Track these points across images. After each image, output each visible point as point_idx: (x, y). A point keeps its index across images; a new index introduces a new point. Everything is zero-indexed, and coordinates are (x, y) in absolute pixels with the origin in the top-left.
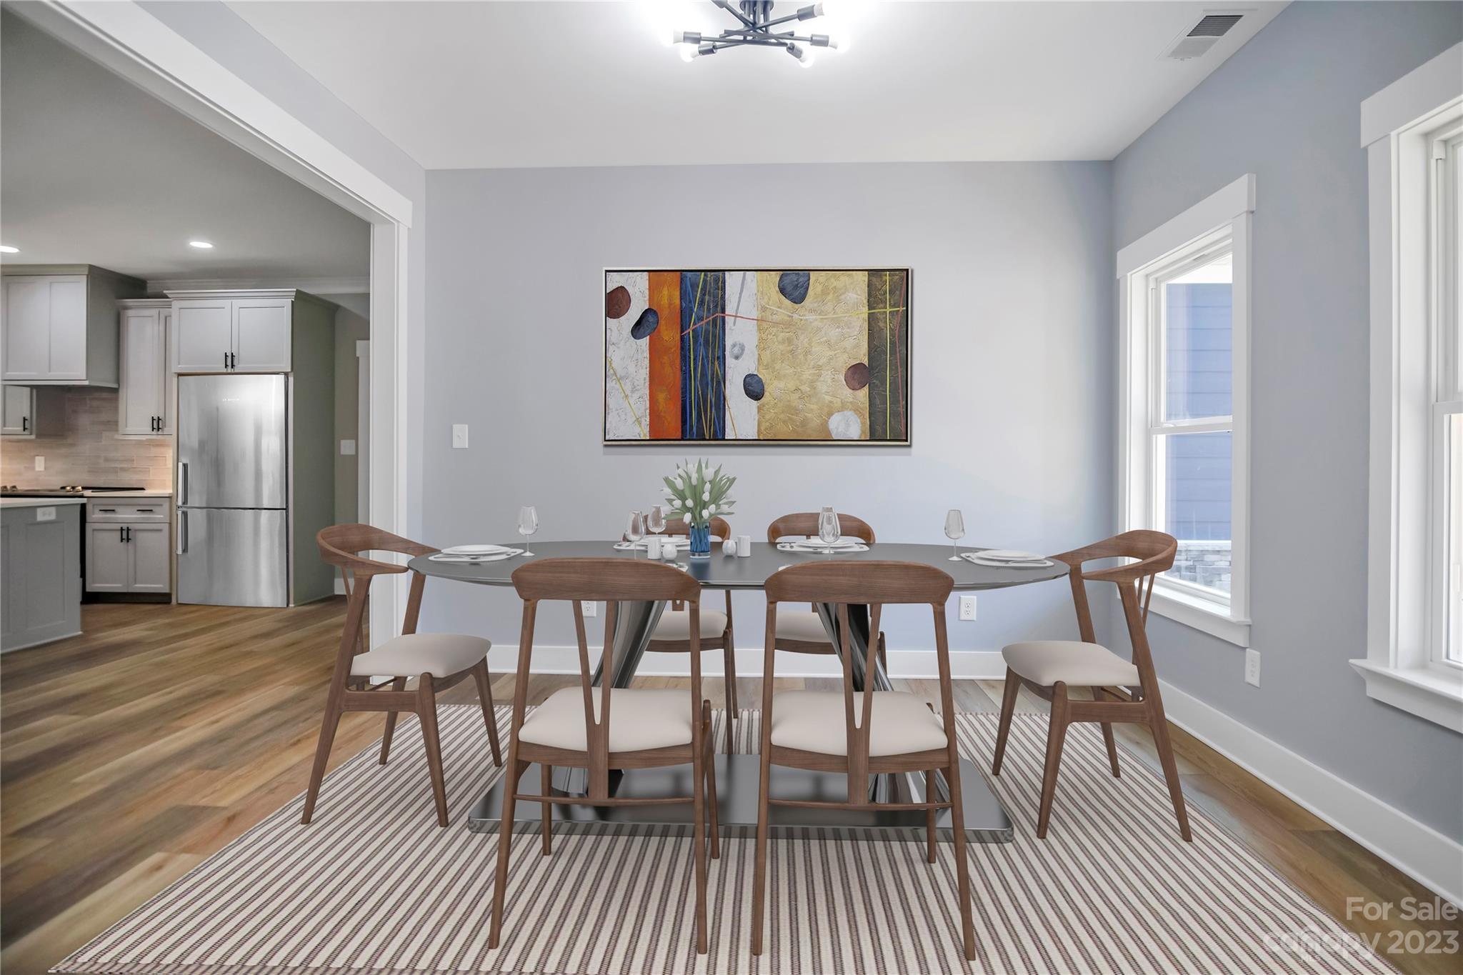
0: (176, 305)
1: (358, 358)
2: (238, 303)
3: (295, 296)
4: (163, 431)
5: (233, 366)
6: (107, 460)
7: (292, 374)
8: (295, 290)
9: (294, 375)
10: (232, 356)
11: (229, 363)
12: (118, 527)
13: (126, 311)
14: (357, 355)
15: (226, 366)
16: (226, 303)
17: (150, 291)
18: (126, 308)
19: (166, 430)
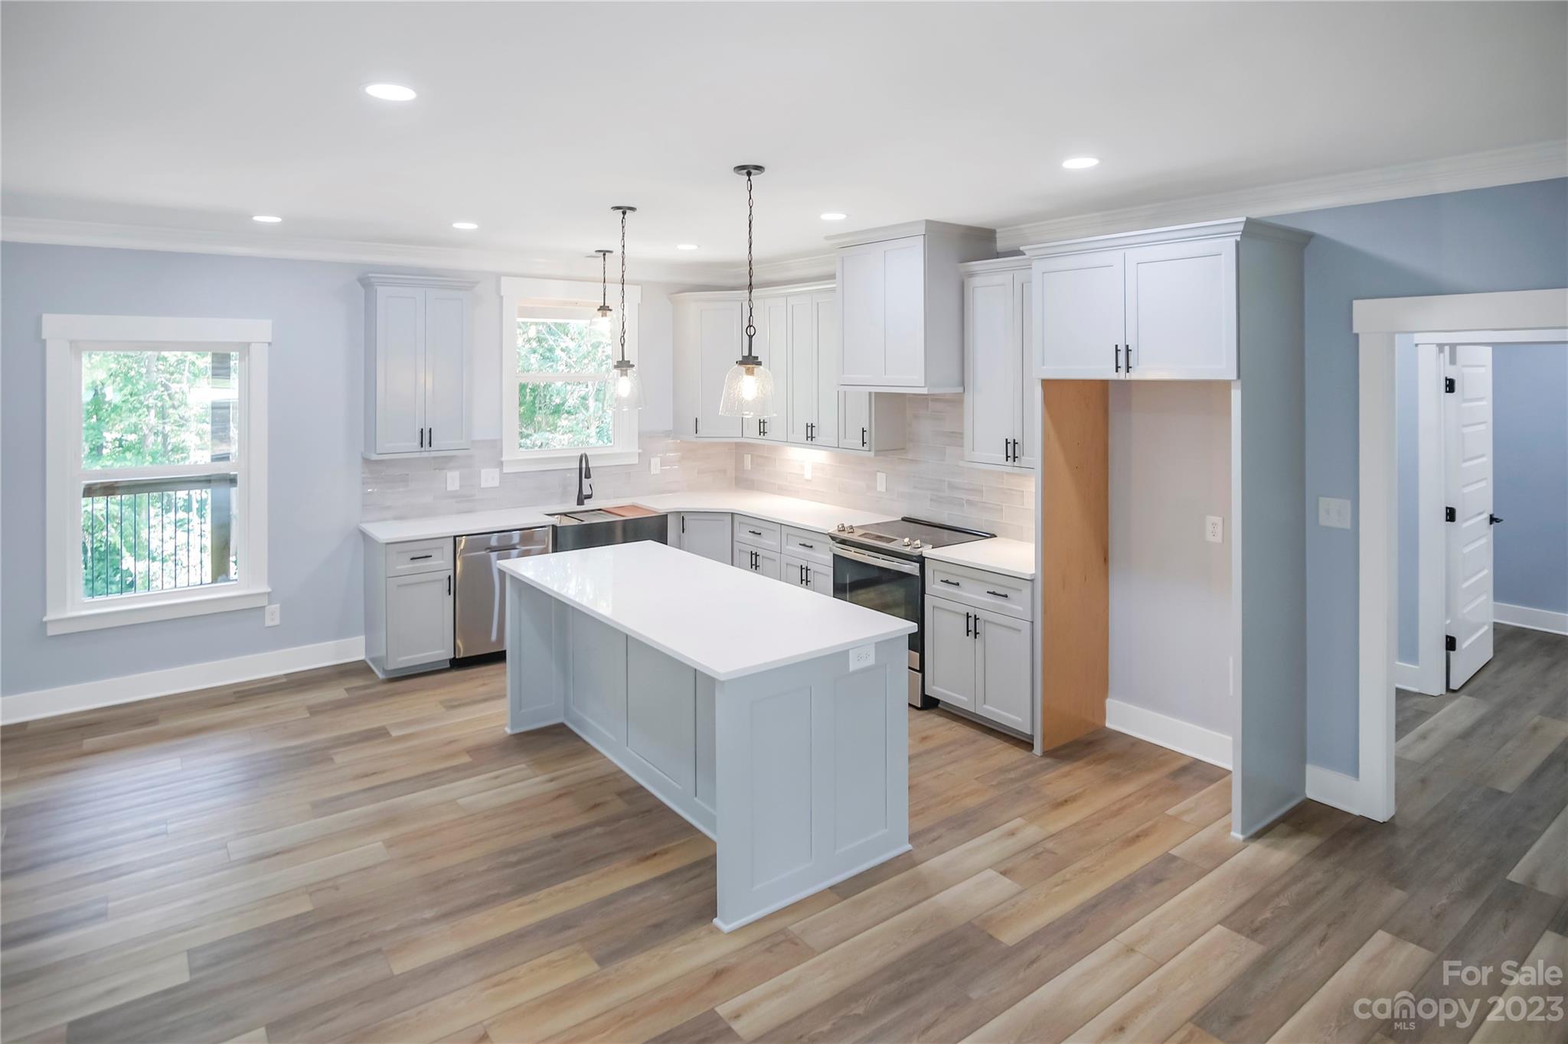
0: (1038, 266)
1: (1357, 335)
2: (1134, 255)
3: (1243, 232)
4: (1020, 460)
5: (1128, 368)
6: (952, 487)
7: (1239, 383)
8: (1244, 219)
9: (1242, 385)
10: (1128, 350)
11: (1122, 362)
12: (964, 610)
13: (971, 279)
14: (1355, 331)
15: (1117, 367)
16: (1114, 257)
17: (1001, 245)
18: (971, 275)
19: (1024, 460)
